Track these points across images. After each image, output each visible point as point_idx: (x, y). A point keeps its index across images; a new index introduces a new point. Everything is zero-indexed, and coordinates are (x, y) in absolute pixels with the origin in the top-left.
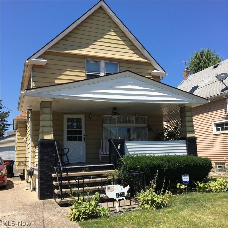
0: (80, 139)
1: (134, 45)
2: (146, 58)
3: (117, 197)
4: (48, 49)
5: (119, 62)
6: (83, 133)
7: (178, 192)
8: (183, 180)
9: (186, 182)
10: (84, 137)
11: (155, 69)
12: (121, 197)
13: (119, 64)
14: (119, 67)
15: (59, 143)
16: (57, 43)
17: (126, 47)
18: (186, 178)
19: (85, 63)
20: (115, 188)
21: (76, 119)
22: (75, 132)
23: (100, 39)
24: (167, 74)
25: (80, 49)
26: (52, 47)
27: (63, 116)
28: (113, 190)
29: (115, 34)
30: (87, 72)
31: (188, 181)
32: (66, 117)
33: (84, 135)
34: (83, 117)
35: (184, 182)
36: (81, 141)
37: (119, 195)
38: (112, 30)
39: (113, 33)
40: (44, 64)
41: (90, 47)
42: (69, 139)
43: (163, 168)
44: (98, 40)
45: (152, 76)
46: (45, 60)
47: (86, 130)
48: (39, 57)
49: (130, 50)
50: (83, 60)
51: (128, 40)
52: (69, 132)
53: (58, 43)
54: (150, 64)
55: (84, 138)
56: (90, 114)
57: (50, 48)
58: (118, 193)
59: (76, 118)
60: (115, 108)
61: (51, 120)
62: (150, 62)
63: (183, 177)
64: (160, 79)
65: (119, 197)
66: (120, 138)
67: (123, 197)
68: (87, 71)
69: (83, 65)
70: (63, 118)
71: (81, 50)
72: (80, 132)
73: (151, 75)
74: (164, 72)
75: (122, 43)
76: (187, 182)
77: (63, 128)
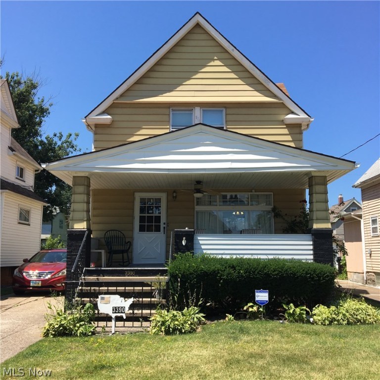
0: (158, 229)
1: (253, 77)
2: (275, 96)
3: (113, 313)
4: (114, 100)
5: (225, 107)
6: (163, 220)
7: (248, 317)
8: (257, 299)
9: (262, 302)
10: (164, 226)
11: (293, 113)
12: (119, 313)
13: (226, 110)
14: (226, 114)
15: (123, 235)
16: (128, 90)
17: (240, 82)
18: (262, 296)
19: (169, 115)
20: (111, 299)
21: (153, 199)
22: (150, 219)
23: (195, 75)
24: (313, 120)
25: (162, 94)
26: (122, 96)
27: (134, 195)
28: (108, 302)
29: (221, 64)
30: (172, 129)
31: (267, 301)
32: (138, 196)
33: (164, 224)
34: (163, 196)
35: (257, 301)
36: (160, 231)
37: (116, 310)
38: (216, 58)
39: (218, 63)
40: (108, 122)
41: (178, 89)
42: (142, 229)
43: (219, 277)
44: (192, 76)
45: (286, 125)
46: (109, 117)
47: (167, 216)
48: (103, 113)
49: (246, 86)
50: (165, 111)
51: (244, 69)
52: (142, 219)
53: (130, 89)
54: (282, 105)
55: (164, 228)
56: (174, 192)
57: (117, 99)
58: (116, 308)
59: (152, 197)
60: (199, 182)
61: (84, 203)
62: (281, 102)
63: (257, 294)
64: (302, 128)
65: (115, 313)
66: (187, 228)
67: (122, 312)
68: (172, 126)
69: (165, 118)
70: (134, 198)
71: (164, 95)
72: (158, 219)
73: (284, 123)
74: (308, 117)
75: (233, 75)
76: (265, 303)
77: (133, 212)
